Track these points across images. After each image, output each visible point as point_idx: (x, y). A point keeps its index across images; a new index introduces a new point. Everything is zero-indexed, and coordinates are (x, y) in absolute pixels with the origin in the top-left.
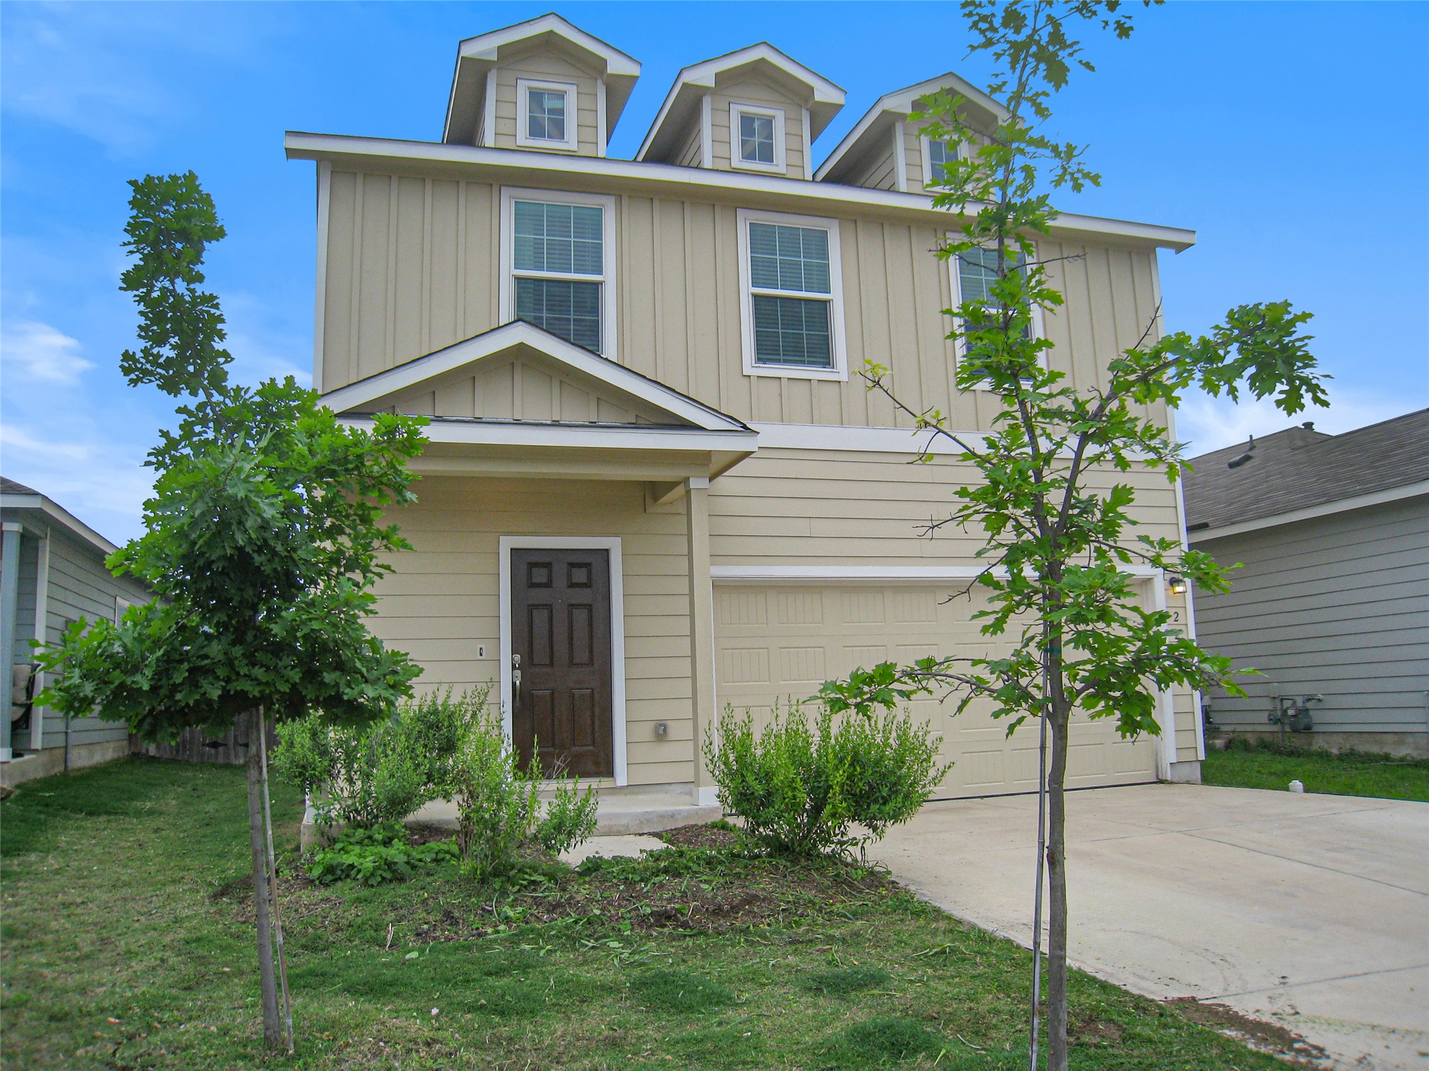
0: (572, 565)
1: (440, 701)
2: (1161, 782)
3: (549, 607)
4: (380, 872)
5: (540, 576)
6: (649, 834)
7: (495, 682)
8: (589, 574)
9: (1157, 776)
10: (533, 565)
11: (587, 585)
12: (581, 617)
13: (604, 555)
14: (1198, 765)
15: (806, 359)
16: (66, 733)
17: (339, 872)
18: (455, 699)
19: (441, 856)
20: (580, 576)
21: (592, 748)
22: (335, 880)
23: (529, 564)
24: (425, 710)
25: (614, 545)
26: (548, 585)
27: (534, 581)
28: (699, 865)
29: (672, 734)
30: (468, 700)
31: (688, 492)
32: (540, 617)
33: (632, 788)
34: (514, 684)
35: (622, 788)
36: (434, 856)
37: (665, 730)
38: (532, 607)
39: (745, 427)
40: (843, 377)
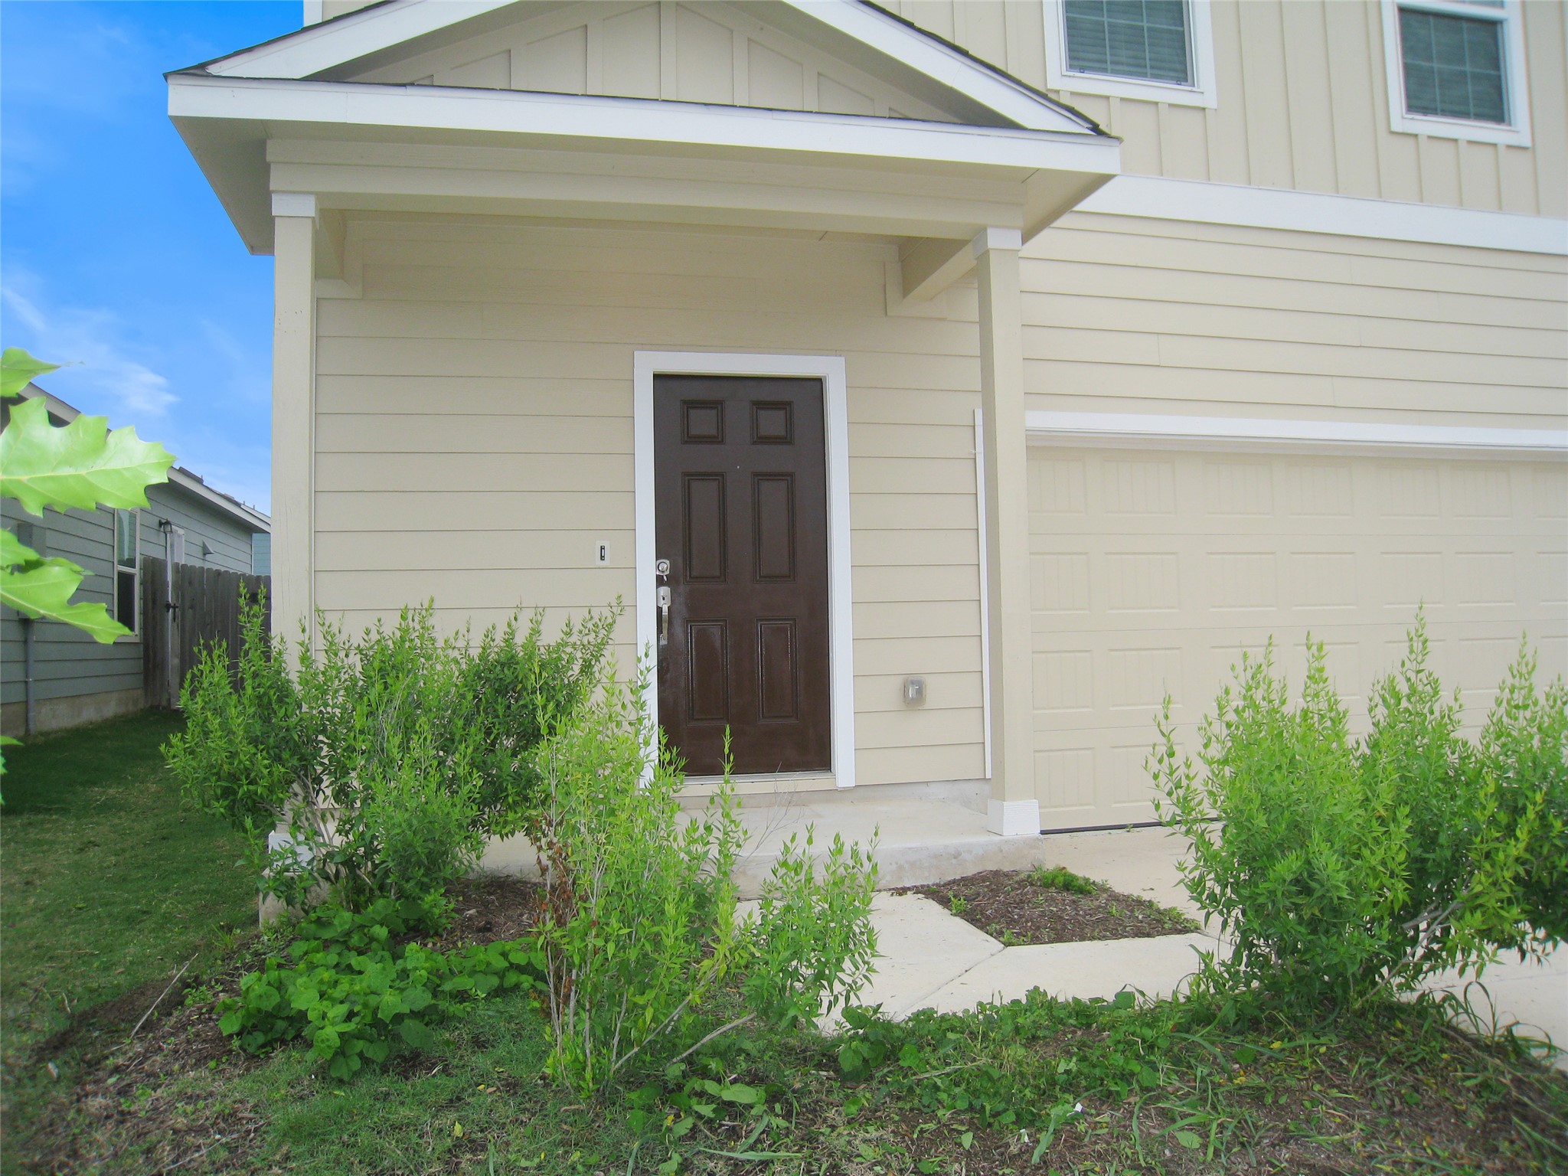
0: (760, 405)
1: (520, 639)
3: (719, 477)
4: (360, 1045)
5: (703, 422)
6: (918, 890)
7: (623, 606)
8: (789, 422)
10: (690, 405)
11: (785, 440)
12: (774, 494)
13: (815, 387)
15: (1149, 71)
16: (26, 683)
17: (281, 1025)
18: (550, 636)
19: (512, 978)
20: (772, 423)
21: (793, 721)
22: (269, 1044)
23: (685, 402)
24: (493, 657)
25: (830, 369)
26: (717, 439)
27: (694, 431)
28: (1154, 1067)
29: (932, 698)
30: (574, 639)
31: (983, 258)
32: (705, 494)
33: (862, 791)
34: (659, 610)
35: (846, 790)
36: (495, 981)
37: (920, 692)
38: (690, 477)
39: (1096, 129)
40: (1210, 101)
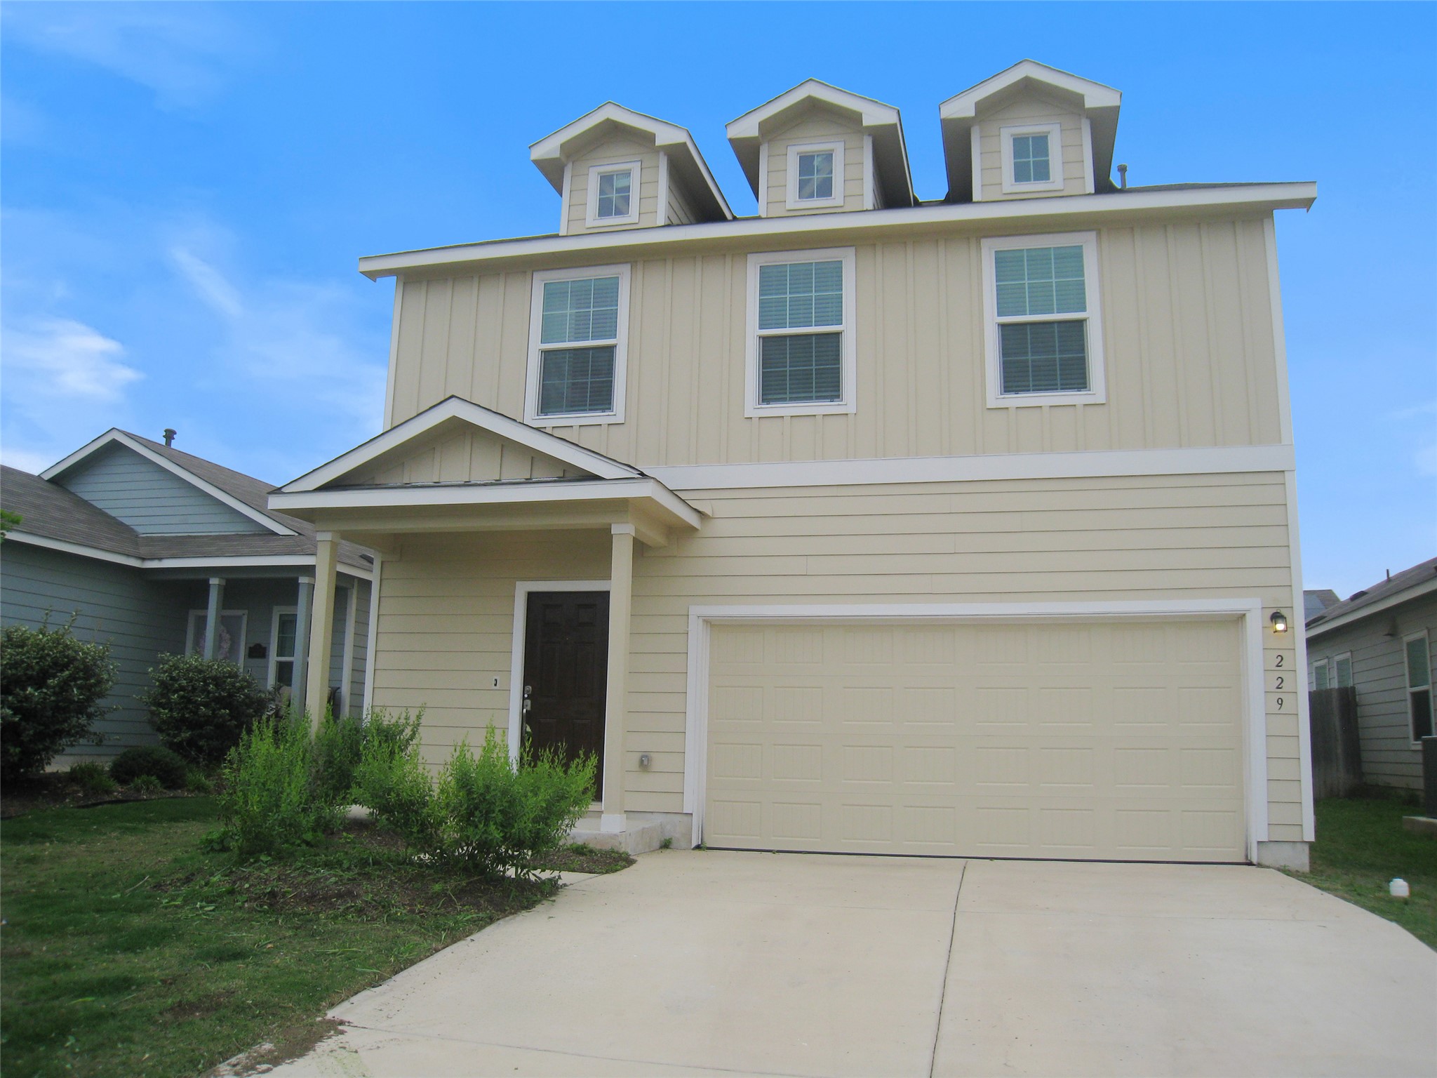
0: (580, 606)
2: (1250, 864)
8: (595, 614)
9: (1247, 857)
11: (592, 625)
13: (606, 596)
14: (1306, 848)
15: (814, 394)
20: (587, 616)
23: (544, 605)
29: (656, 766)
37: (649, 762)
40: (851, 408)
